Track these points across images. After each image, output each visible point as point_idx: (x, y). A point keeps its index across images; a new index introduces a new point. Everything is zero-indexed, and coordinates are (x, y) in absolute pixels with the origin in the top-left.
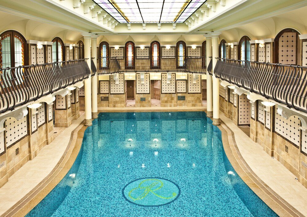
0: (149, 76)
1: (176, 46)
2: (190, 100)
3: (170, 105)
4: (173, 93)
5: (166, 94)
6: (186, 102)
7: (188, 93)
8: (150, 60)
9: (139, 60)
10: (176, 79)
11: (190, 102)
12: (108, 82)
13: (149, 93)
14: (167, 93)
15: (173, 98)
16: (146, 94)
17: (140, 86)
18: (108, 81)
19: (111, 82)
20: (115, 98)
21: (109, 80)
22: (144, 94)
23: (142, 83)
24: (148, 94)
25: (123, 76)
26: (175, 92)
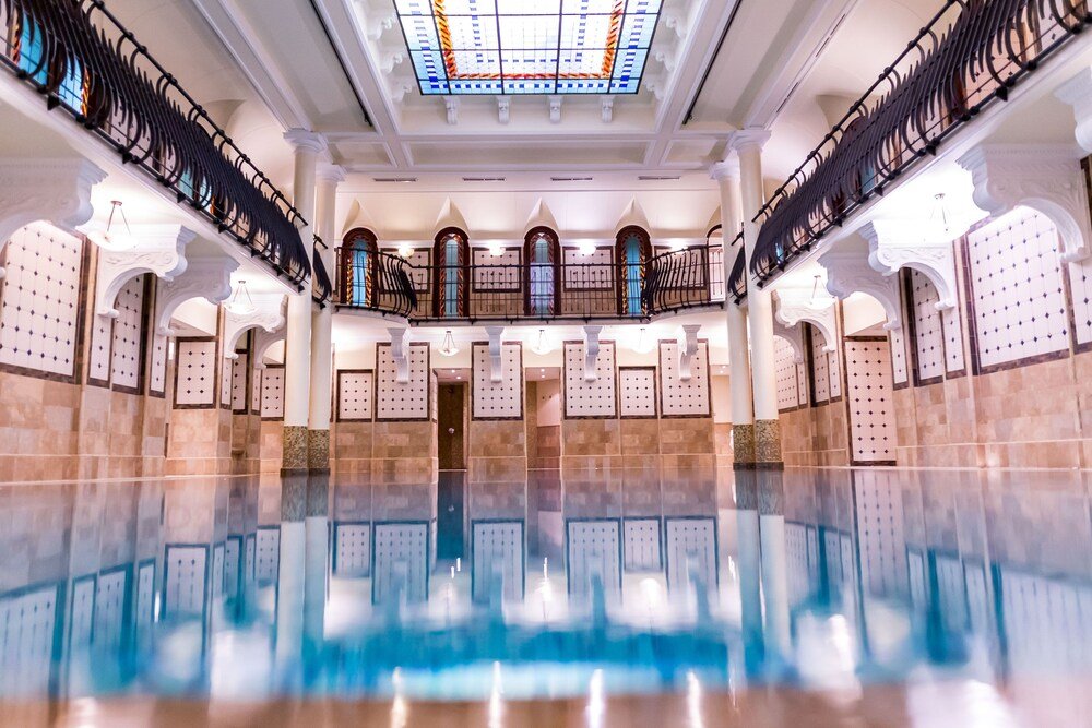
0: (521, 352)
1: (614, 244)
2: (669, 441)
3: (597, 459)
4: (607, 417)
5: (582, 421)
6: (658, 452)
7: (664, 417)
8: (522, 295)
9: (484, 294)
10: (618, 365)
11: (671, 451)
12: (368, 377)
13: (521, 418)
14: (585, 418)
15: (608, 433)
16: (508, 419)
17: (488, 390)
18: (370, 371)
19: (380, 373)
20: (391, 437)
21: (374, 368)
22: (501, 419)
23: (495, 377)
24: (516, 418)
25: (426, 354)
26: (616, 410)
